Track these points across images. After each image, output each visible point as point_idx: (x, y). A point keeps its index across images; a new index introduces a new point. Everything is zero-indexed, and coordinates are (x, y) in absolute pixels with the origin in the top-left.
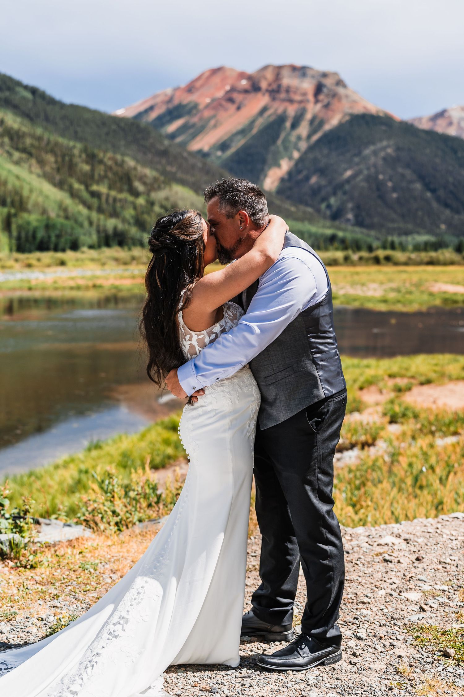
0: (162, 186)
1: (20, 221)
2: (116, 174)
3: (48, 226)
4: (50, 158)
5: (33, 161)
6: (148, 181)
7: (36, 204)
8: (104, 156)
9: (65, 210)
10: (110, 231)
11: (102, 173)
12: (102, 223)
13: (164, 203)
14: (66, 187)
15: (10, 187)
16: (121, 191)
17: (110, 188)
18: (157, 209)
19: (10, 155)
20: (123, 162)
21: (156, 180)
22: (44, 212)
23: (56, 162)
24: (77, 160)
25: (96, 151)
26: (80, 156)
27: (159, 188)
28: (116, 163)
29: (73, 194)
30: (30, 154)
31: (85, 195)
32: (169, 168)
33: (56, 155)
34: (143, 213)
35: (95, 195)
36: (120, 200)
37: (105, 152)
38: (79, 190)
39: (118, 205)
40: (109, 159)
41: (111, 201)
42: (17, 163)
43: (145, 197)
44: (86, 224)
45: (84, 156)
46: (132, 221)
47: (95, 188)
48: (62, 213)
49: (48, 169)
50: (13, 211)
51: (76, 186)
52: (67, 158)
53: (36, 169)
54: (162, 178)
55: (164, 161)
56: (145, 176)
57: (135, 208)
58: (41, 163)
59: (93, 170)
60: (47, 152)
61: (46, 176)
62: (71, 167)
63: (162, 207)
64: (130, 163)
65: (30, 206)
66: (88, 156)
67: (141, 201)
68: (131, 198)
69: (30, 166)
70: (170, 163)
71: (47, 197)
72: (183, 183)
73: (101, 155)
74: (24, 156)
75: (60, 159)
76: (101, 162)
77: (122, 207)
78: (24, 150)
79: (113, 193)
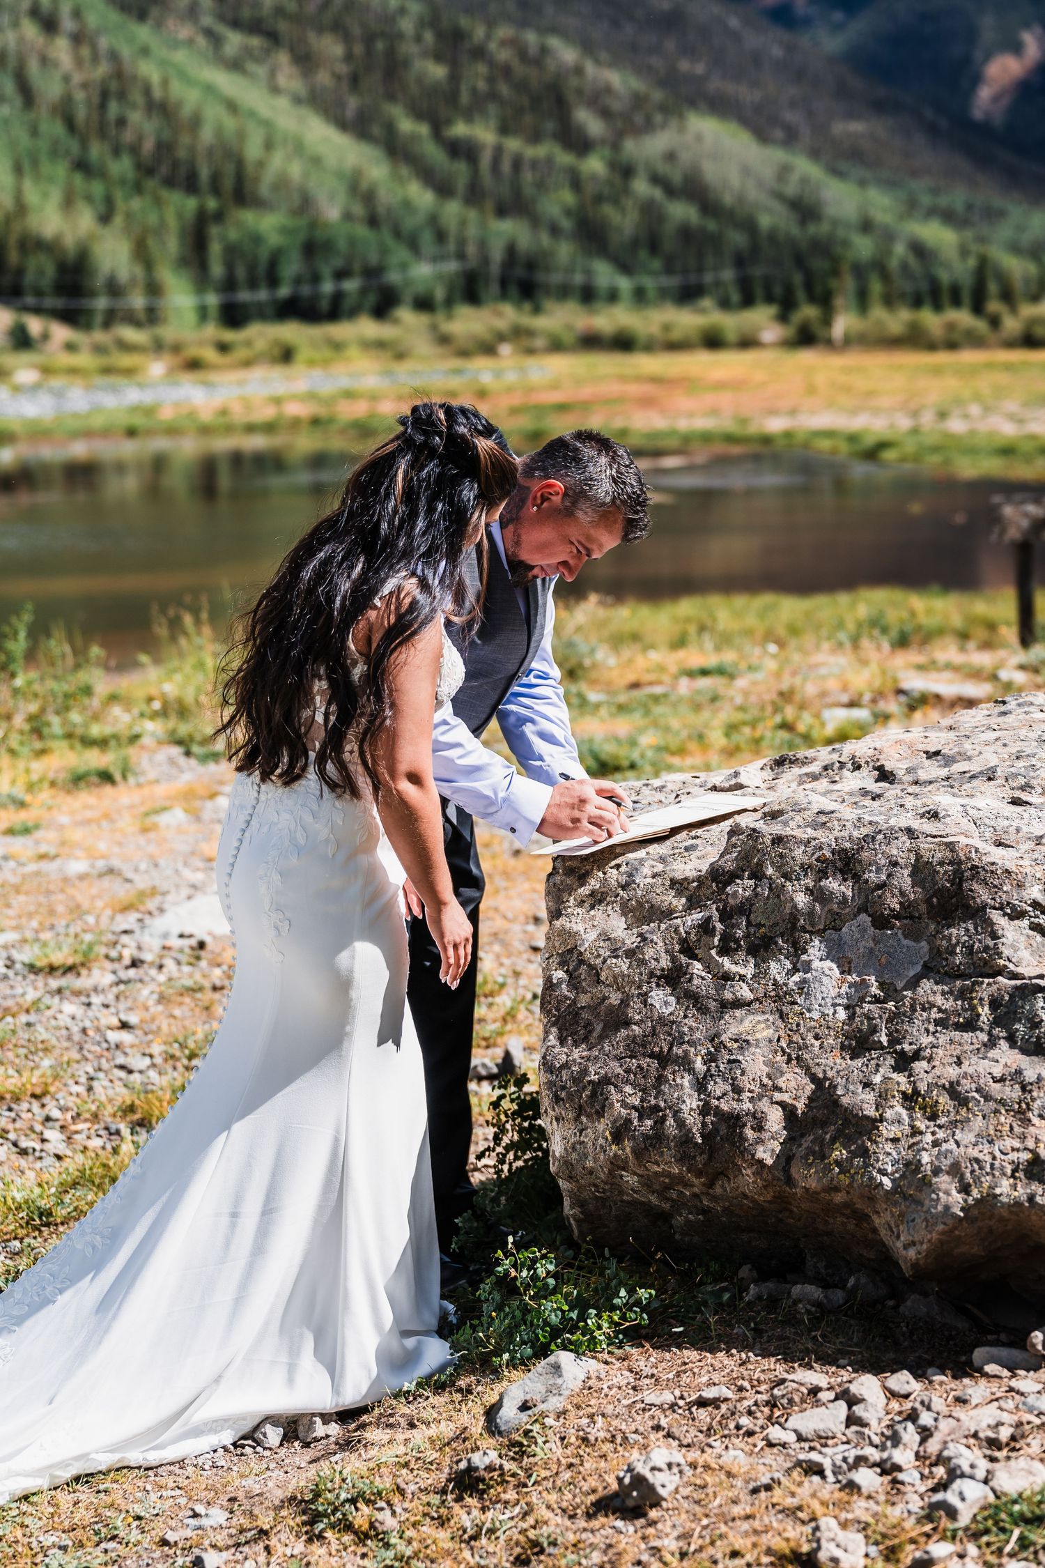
0: (658, 118)
1: (233, 234)
2: (521, 86)
3: (313, 248)
4: (331, 47)
5: (283, 58)
6: (616, 106)
7: (282, 184)
8: (488, 36)
9: (369, 198)
10: (497, 255)
11: (482, 85)
12: (472, 231)
13: (663, 168)
14: (376, 130)
15: (207, 135)
16: (535, 137)
17: (504, 129)
18: (641, 187)
19: (215, 39)
20: (544, 50)
21: (638, 101)
22: (305, 205)
23: (349, 57)
24: (408, 48)
25: (464, 22)
26: (418, 39)
27: (649, 127)
28: (523, 54)
29: (395, 149)
30: (273, 37)
31: (433, 152)
32: (684, 66)
33: (347, 38)
34: (599, 199)
35: (462, 150)
36: (534, 164)
37: (491, 25)
38: (414, 138)
39: (528, 176)
40: (503, 43)
41: (506, 167)
42: (235, 65)
43: (607, 152)
44: (427, 238)
45: (429, 37)
46: (566, 224)
47: (460, 129)
48: (358, 209)
49: (323, 78)
50: (212, 204)
51: (406, 125)
52: (380, 46)
53: (288, 77)
54: (657, 95)
55: (670, 45)
56: (608, 90)
57: (576, 183)
58: (305, 61)
59: (454, 77)
60: (320, 30)
61: (317, 101)
62: (393, 68)
63: (656, 179)
64: (566, 54)
65: (264, 190)
66: (440, 35)
67: (595, 165)
68: (564, 158)
69: (273, 74)
70: (688, 50)
71: (316, 161)
72: (720, 106)
73: (480, 32)
74: (256, 42)
75: (358, 49)
76: (479, 53)
77: (541, 185)
78: (254, 27)
79: (513, 144)
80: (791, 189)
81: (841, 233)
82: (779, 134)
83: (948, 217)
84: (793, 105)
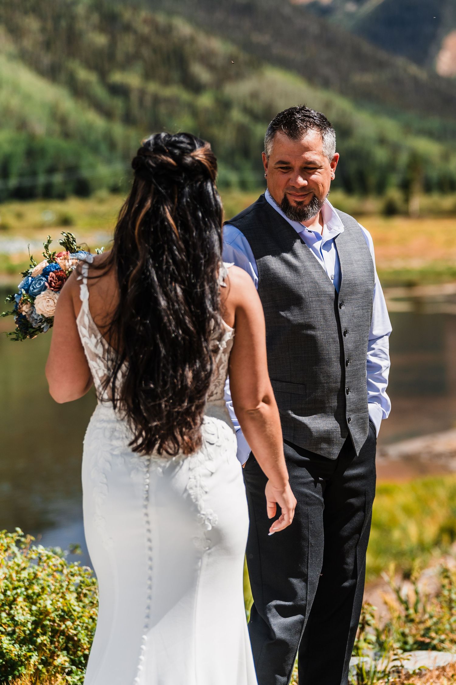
0: (245, 71)
2: (155, 50)
3: (33, 153)
4: (32, 24)
7: (7, 112)
8: (134, 18)
9: (63, 121)
11: (131, 49)
13: (249, 103)
14: (63, 78)
16: (166, 82)
17: (148, 76)
18: (236, 115)
20: (170, 27)
21: (232, 59)
22: (22, 124)
23: (43, 30)
24: (81, 25)
25: (118, 8)
26: (87, 18)
27: (238, 76)
28: (157, 29)
29: (77, 90)
31: (100, 92)
32: (256, 38)
33: (41, 16)
35: (119, 91)
36: (167, 101)
37: (136, 8)
38: (87, 84)
39: (163, 109)
40: (145, 21)
41: (148, 102)
44: (104, 148)
45: (95, 17)
47: (117, 77)
48: (57, 128)
49: (28, 43)
51: (83, 74)
52: (63, 24)
53: (7, 43)
56: (212, 53)
57: (193, 113)
58: (15, 32)
59: (113, 43)
60: (26, 13)
61: (25, 58)
63: (246, 110)
64: (184, 28)
66: (103, 17)
67: (206, 100)
68: (185, 96)
70: (258, 28)
71: (27, 98)
72: (284, 64)
73: (127, 15)
75: (50, 25)
76: (128, 28)
77: (171, 115)
79: (153, 87)
81: (366, 146)
84: (327, 63)
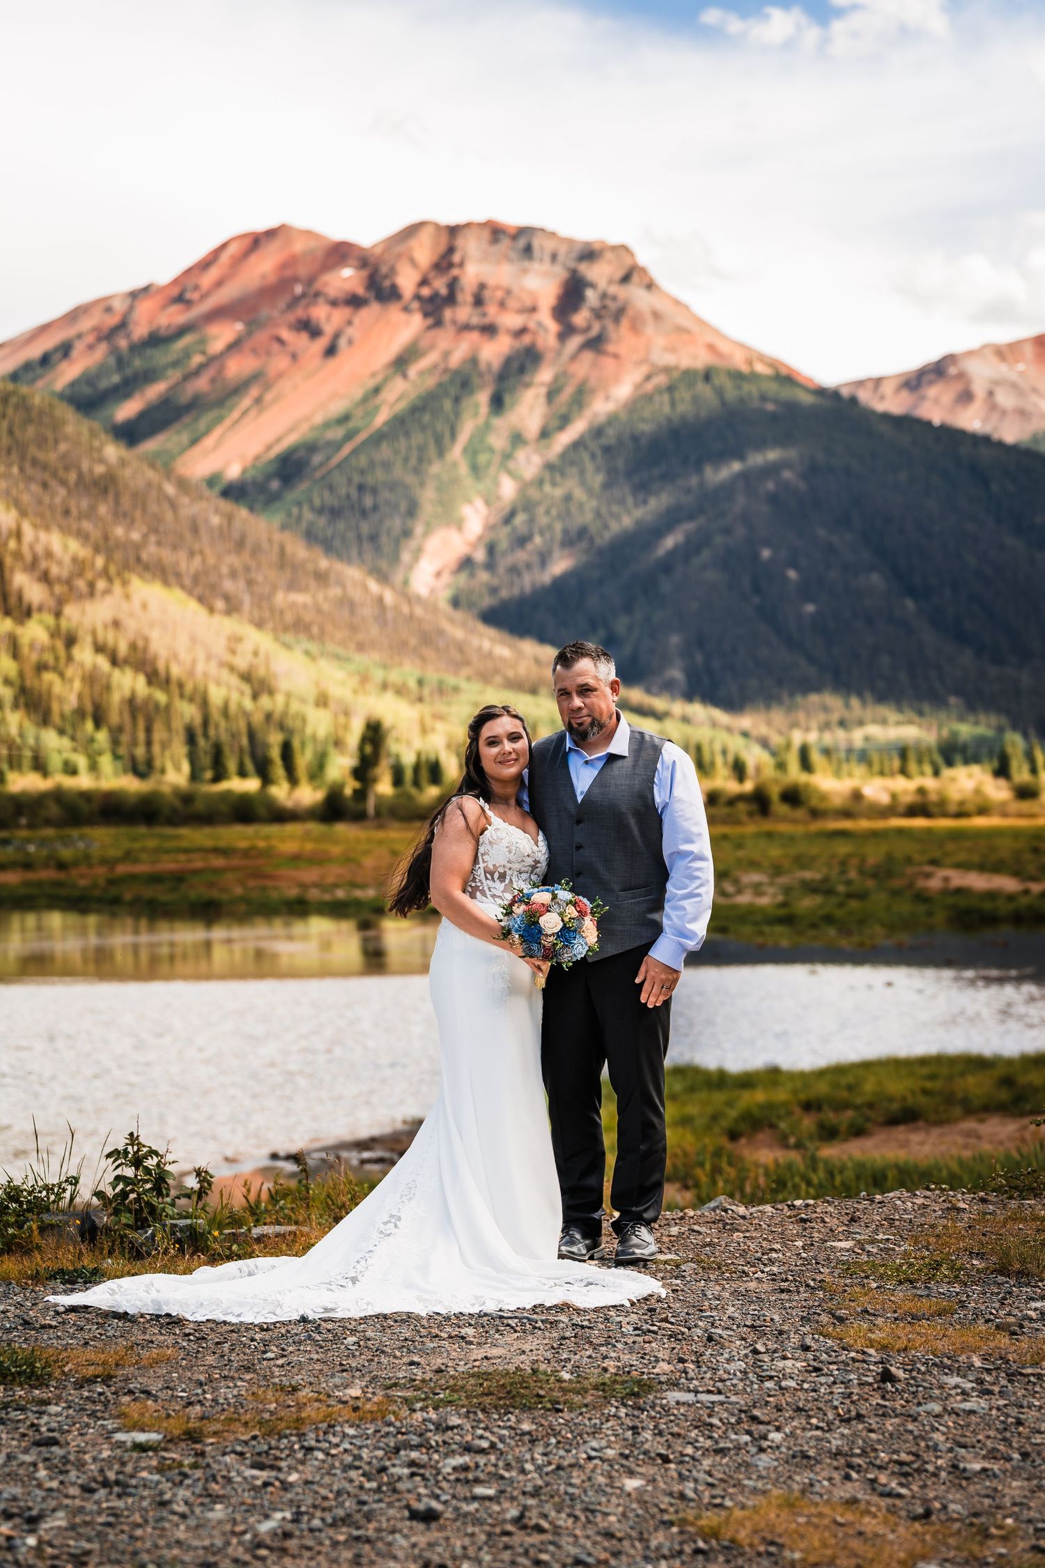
6: (56, 570)
27: (91, 593)
32: (119, 531)
34: (41, 667)
46: (8, 696)
54: (99, 561)
56: (49, 554)
63: (99, 648)
67: (35, 632)
70: (120, 515)
80: (242, 663)
81: (295, 707)
82: (220, 604)
83: (400, 691)
84: (233, 574)
